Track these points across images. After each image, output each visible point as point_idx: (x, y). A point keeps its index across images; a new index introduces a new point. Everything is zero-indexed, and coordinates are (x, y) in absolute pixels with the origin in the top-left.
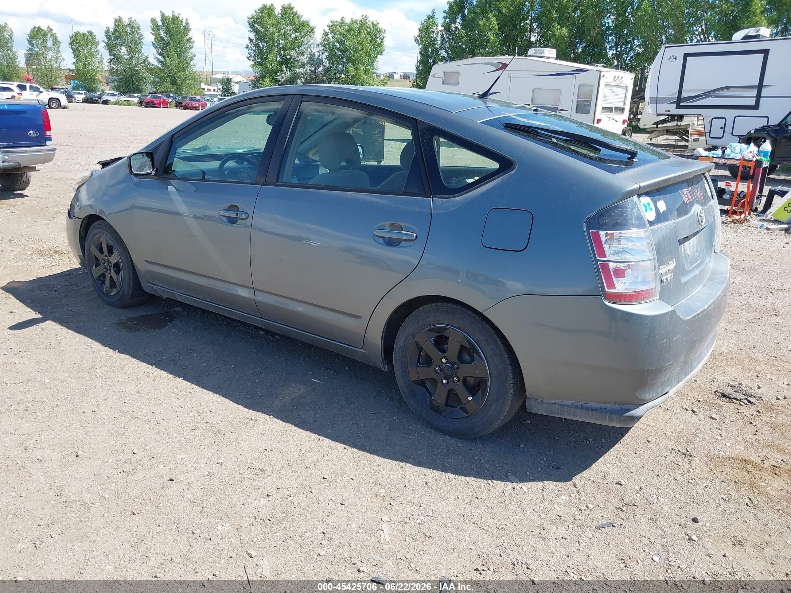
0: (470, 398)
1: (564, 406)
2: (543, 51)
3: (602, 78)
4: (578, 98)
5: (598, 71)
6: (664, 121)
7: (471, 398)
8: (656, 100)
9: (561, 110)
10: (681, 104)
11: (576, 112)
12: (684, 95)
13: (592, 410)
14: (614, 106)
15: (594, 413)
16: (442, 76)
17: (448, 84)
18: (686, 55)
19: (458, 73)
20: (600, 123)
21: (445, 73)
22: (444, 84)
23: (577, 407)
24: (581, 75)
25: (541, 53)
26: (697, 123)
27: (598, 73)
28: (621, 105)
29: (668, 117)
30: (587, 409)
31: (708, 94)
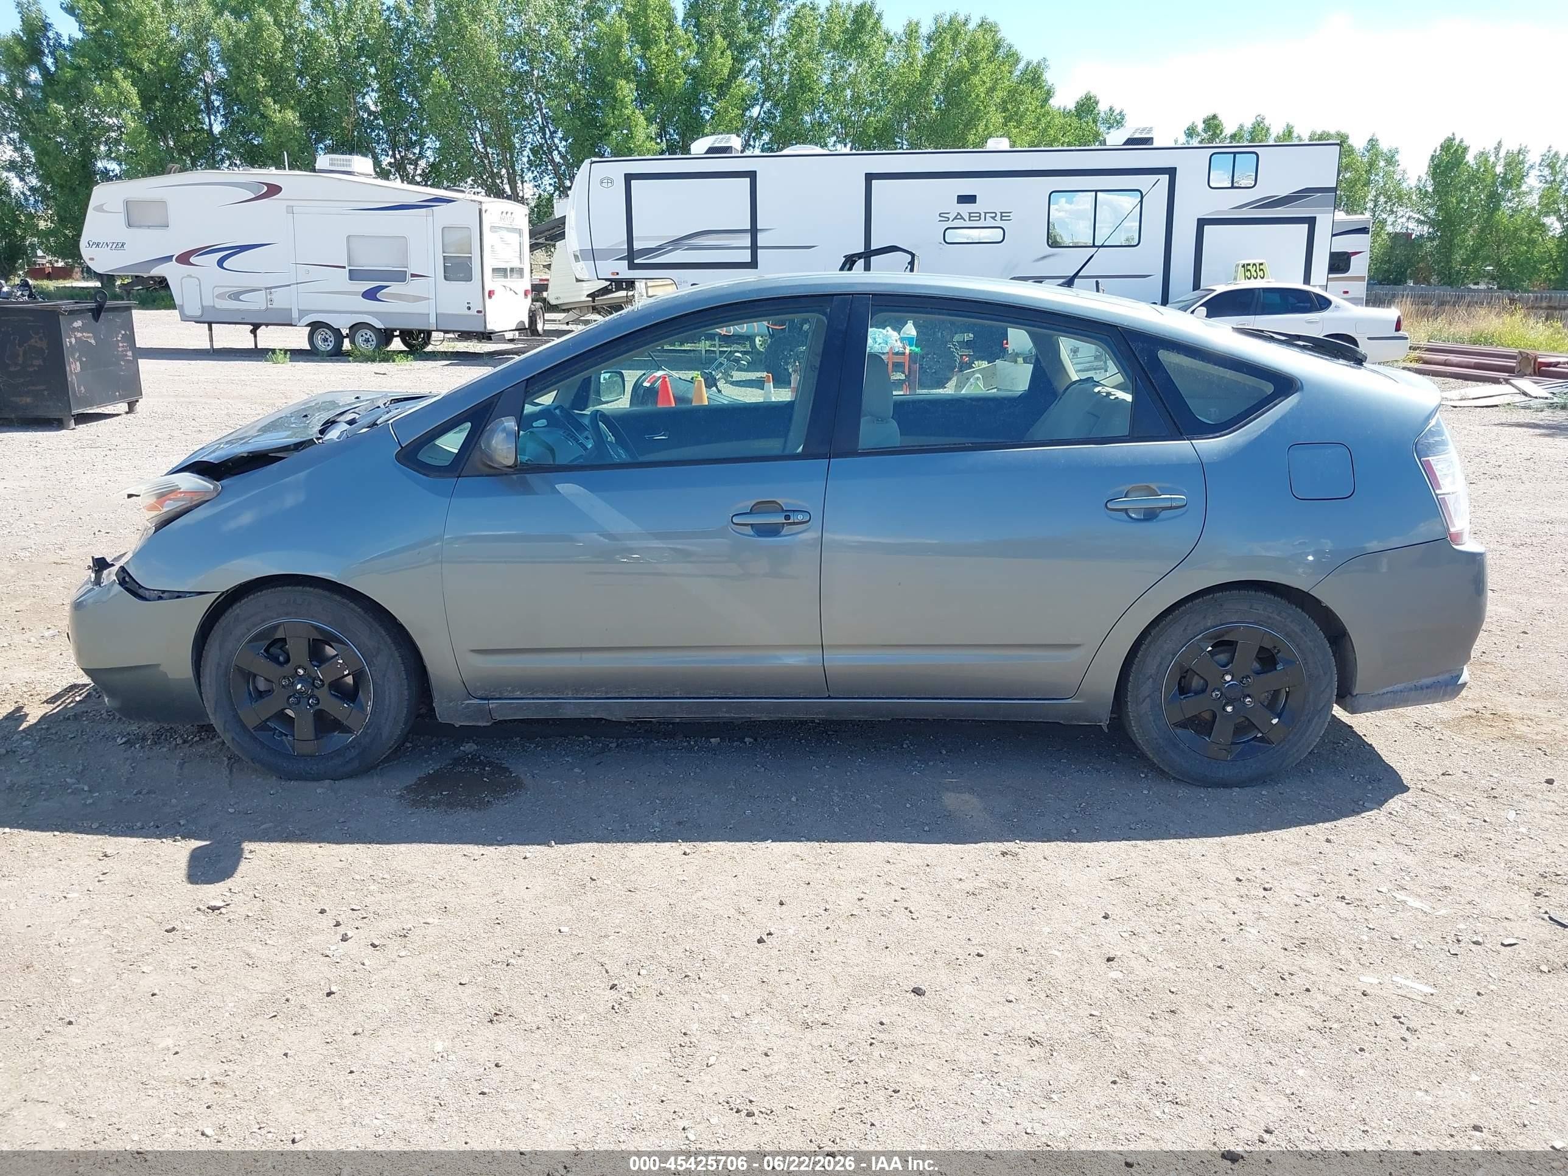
0: (1275, 721)
1: (1397, 692)
2: (350, 160)
3: (484, 215)
4: (444, 252)
5: (474, 201)
6: (605, 291)
7: (1277, 720)
8: (592, 255)
9: (413, 275)
10: (636, 261)
11: (446, 278)
12: (637, 246)
13: (1427, 688)
14: (508, 266)
15: (1429, 690)
16: (121, 208)
17: (140, 227)
18: (629, 178)
19: (163, 203)
20: (493, 297)
21: (127, 203)
22: (129, 225)
23: (1411, 689)
24: (441, 209)
25: (347, 165)
26: (647, 293)
27: (477, 207)
28: (516, 264)
29: (611, 284)
30: (1422, 688)
31: (676, 243)
